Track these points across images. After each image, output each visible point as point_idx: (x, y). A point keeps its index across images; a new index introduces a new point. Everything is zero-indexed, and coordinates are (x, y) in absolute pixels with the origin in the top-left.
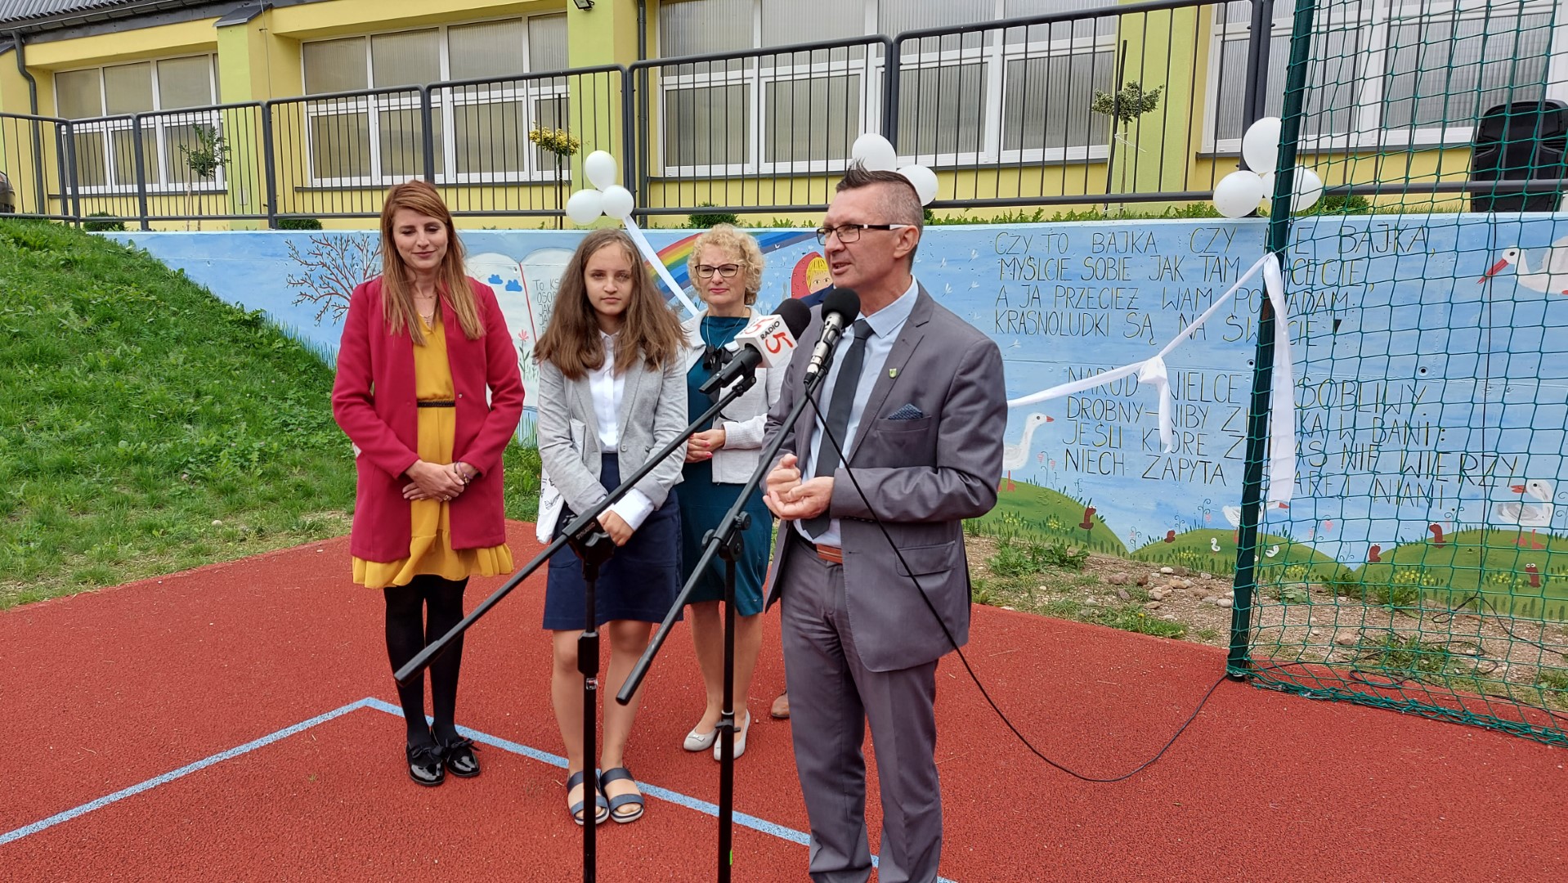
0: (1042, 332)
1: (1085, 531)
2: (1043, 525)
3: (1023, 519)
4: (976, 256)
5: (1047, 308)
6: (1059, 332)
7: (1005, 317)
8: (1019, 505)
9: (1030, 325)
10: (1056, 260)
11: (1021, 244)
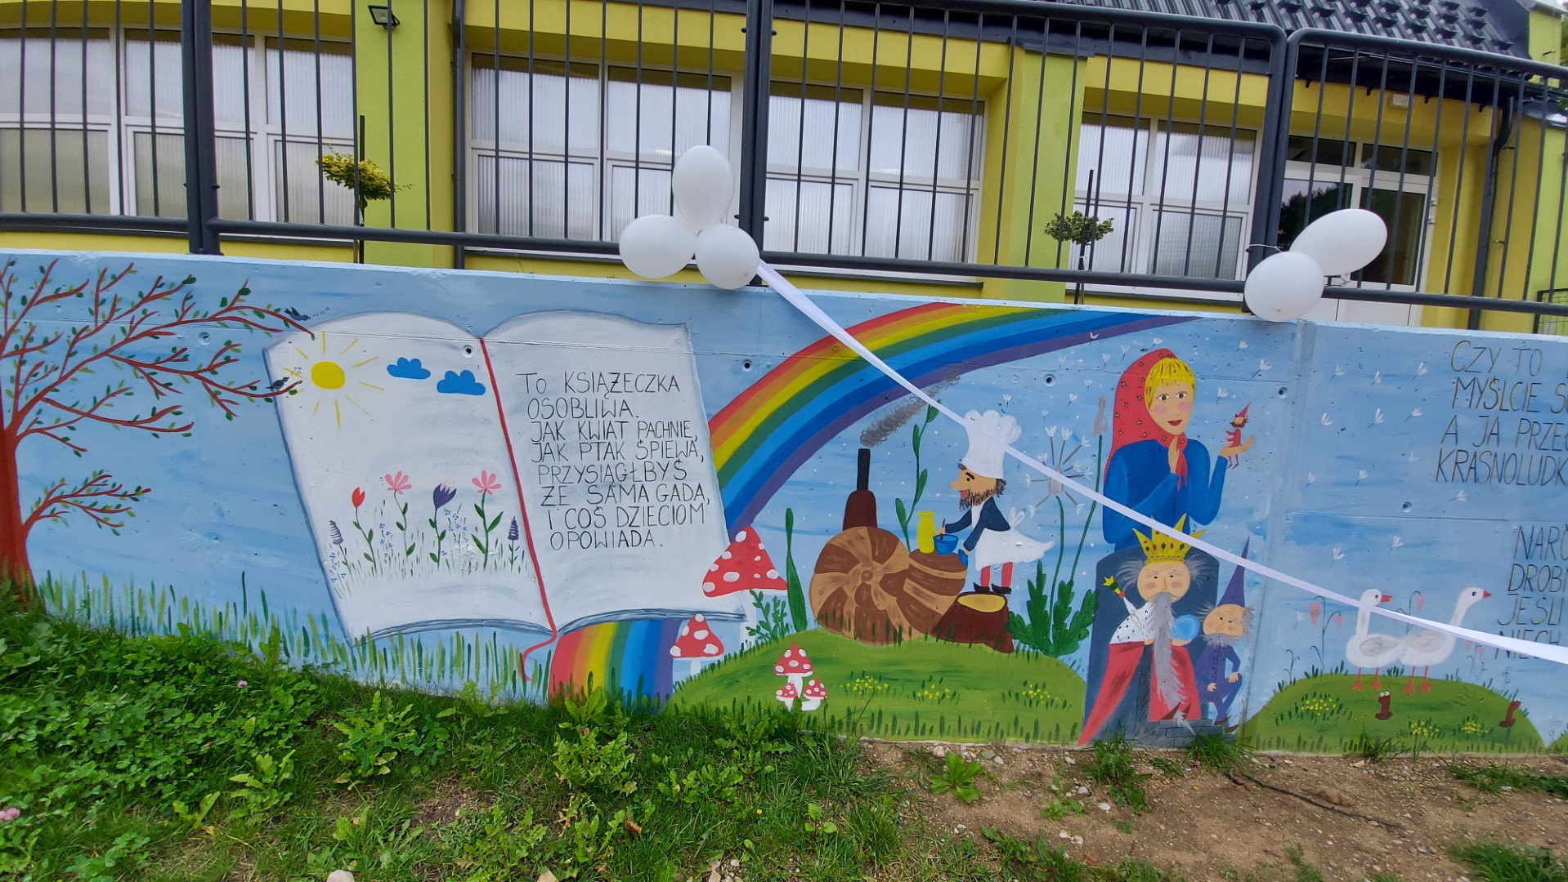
0: (1495, 480)
1: (1504, 730)
2: (1457, 732)
3: (1434, 727)
4: (1424, 371)
5: (1506, 448)
6: (1515, 480)
7: (1452, 459)
8: (1432, 709)
9: (1482, 470)
10: (1524, 386)
11: (1485, 359)
